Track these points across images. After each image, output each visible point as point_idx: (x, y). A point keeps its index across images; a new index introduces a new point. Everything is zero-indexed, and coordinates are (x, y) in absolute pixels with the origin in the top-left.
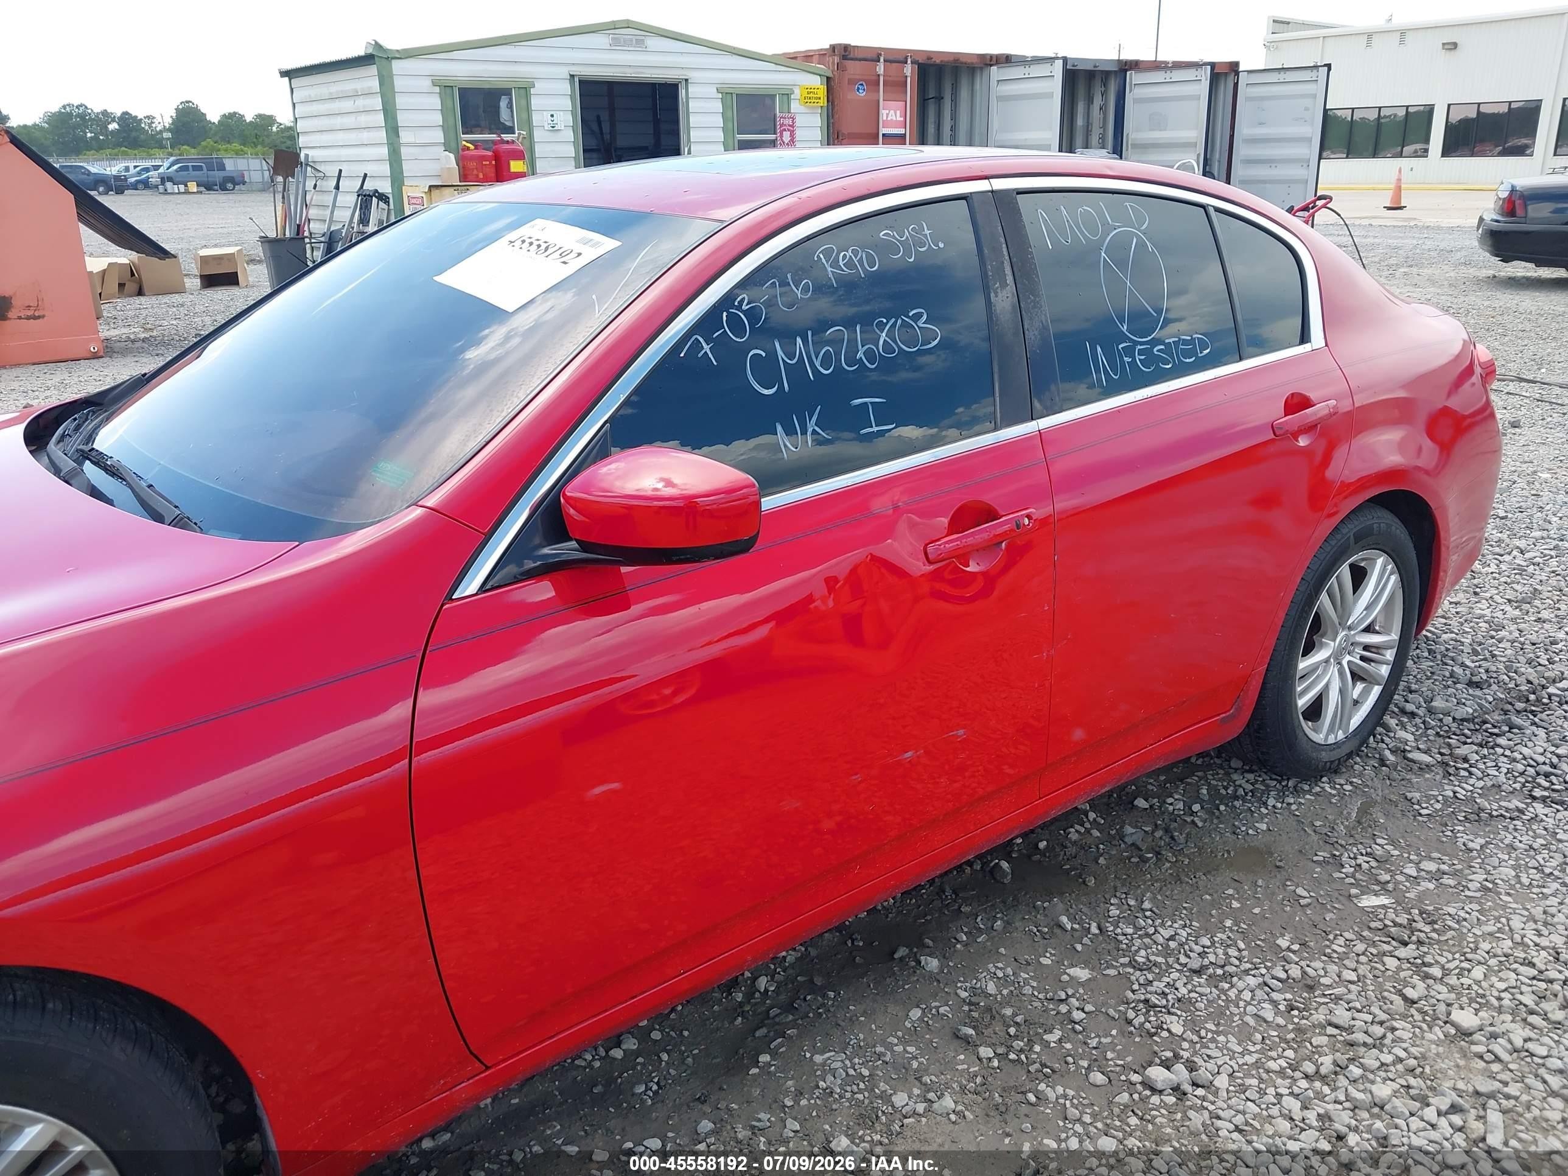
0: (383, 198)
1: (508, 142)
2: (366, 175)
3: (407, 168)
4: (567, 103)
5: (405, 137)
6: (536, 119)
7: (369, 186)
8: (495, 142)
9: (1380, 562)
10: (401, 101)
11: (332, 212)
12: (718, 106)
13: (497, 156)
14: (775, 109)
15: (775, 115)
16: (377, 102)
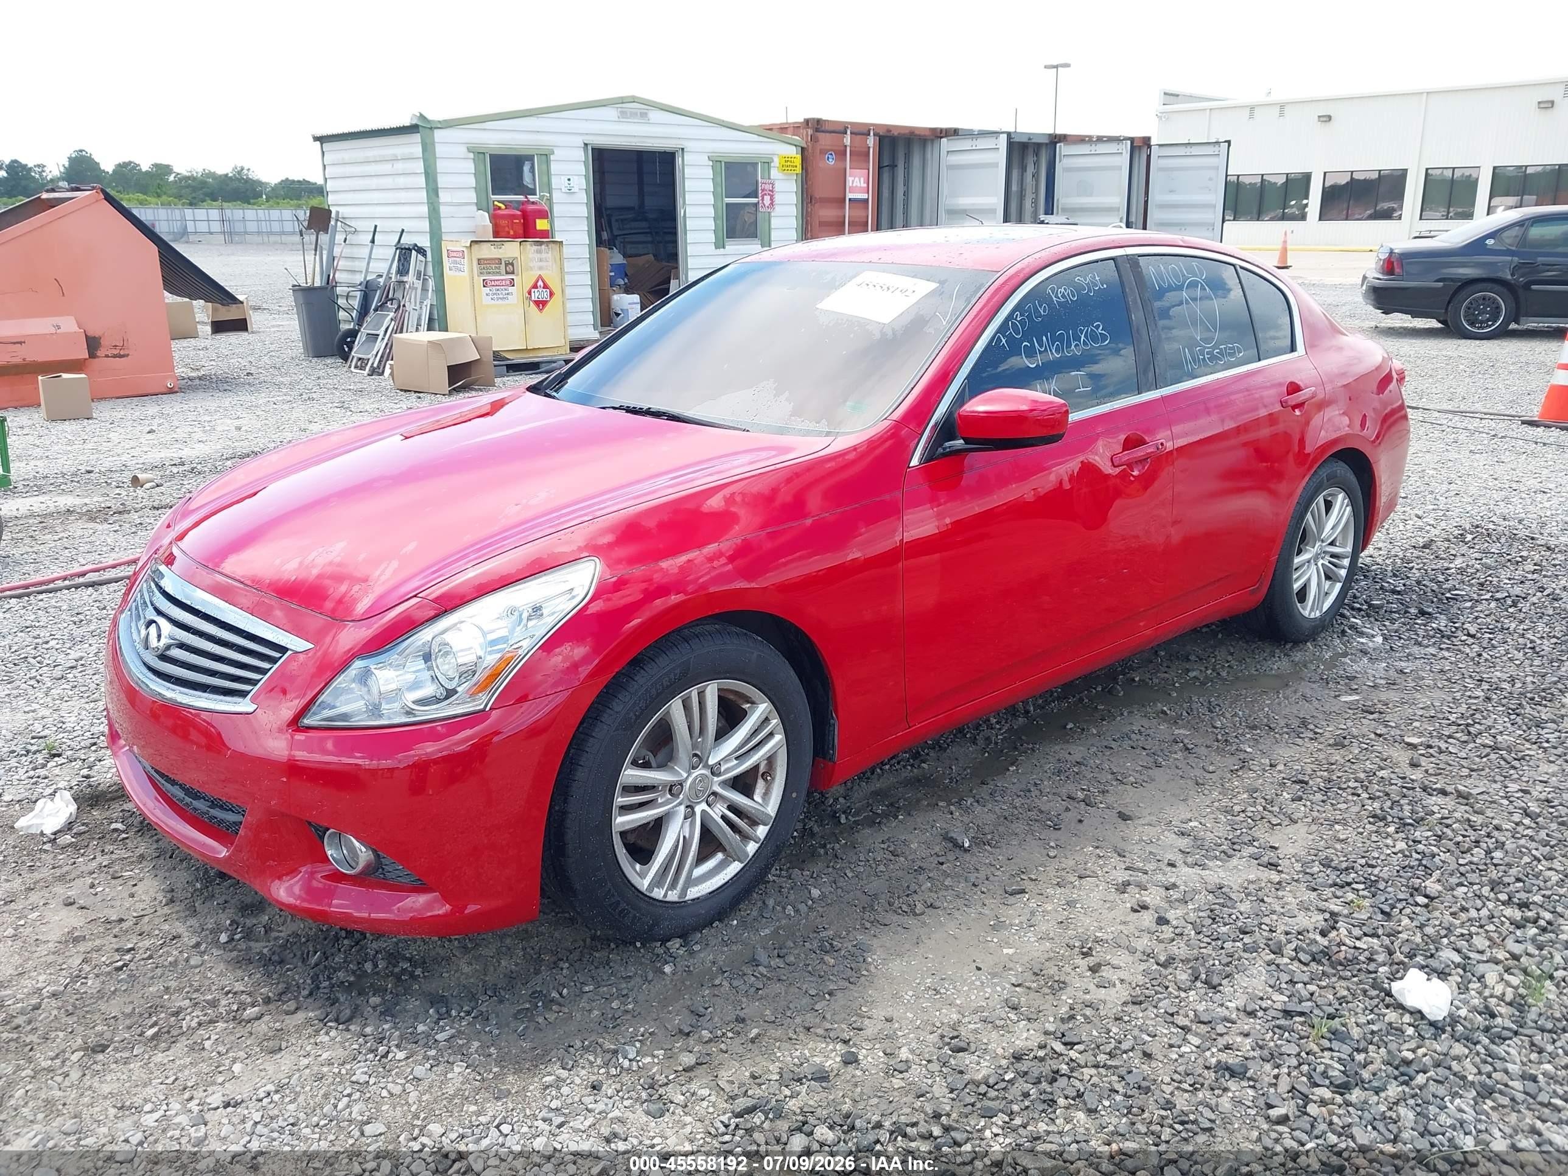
0: (421, 251)
1: (533, 203)
2: (403, 231)
3: (446, 225)
4: (582, 169)
5: (444, 197)
6: (554, 181)
7: (407, 240)
8: (523, 203)
9: (1341, 496)
10: (441, 166)
11: (368, 263)
12: (710, 173)
13: (525, 215)
14: (756, 175)
15: (757, 182)
16: (420, 166)
